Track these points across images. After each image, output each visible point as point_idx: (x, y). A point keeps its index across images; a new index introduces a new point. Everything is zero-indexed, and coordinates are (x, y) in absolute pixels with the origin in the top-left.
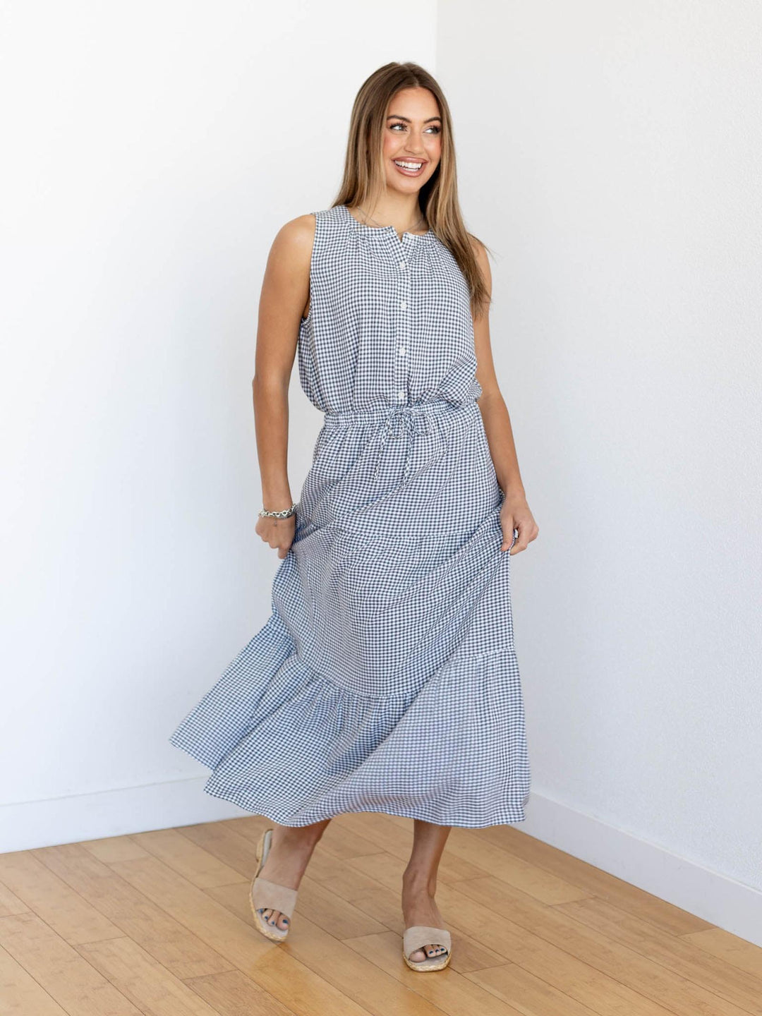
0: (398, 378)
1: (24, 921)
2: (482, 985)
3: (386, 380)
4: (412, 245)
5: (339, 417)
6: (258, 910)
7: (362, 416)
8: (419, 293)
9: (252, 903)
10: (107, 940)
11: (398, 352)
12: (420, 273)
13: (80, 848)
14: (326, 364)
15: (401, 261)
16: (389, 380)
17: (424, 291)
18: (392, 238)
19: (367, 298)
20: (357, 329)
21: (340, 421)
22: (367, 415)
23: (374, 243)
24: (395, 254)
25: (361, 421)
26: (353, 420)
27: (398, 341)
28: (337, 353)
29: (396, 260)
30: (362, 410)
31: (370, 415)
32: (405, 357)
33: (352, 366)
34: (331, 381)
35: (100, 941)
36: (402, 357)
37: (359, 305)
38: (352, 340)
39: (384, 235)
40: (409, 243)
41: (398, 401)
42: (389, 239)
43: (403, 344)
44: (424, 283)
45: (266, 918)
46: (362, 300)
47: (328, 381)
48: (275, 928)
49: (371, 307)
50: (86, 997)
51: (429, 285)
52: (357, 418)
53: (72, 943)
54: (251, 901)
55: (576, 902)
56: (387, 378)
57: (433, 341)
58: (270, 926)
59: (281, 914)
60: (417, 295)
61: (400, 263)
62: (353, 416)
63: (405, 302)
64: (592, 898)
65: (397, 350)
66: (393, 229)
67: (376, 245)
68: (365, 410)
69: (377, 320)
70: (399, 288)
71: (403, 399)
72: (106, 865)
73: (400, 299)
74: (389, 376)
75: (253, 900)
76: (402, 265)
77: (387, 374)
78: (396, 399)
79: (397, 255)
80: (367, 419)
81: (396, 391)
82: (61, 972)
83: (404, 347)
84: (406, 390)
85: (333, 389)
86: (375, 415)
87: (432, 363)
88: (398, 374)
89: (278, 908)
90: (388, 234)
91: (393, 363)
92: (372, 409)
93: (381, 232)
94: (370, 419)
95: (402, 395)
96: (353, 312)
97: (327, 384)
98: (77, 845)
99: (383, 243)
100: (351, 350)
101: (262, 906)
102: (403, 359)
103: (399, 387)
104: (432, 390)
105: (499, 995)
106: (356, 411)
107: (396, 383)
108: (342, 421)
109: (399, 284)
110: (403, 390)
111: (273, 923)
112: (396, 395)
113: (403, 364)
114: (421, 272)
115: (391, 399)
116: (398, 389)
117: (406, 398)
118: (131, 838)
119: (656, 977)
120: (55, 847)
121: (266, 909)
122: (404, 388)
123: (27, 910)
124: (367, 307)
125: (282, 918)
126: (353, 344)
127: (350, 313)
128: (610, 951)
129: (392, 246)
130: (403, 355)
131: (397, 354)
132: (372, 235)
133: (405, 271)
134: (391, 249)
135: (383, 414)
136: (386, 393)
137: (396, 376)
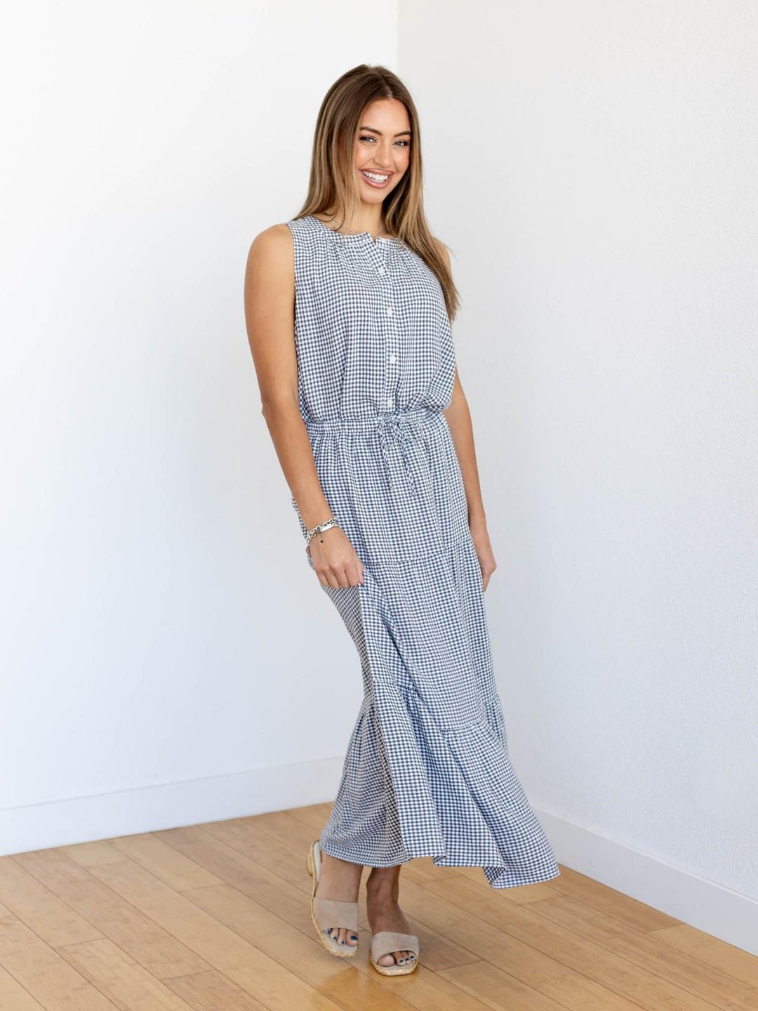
0: (388, 386)
1: (5, 925)
2: (454, 982)
3: (376, 388)
4: (386, 249)
5: (324, 425)
6: (324, 931)
7: (349, 424)
8: (401, 298)
9: (315, 923)
10: (87, 942)
11: (389, 360)
12: (399, 278)
13: (59, 854)
14: (311, 372)
15: (380, 266)
16: (380, 388)
17: (406, 295)
18: (369, 244)
19: (355, 305)
20: (344, 336)
21: (325, 429)
22: (355, 424)
23: (351, 250)
24: (373, 260)
25: (349, 429)
26: (340, 428)
27: (387, 349)
28: (323, 361)
29: (374, 266)
30: (350, 418)
31: (358, 423)
32: (396, 365)
33: (340, 373)
34: (317, 389)
35: (80, 944)
36: (392, 365)
37: (347, 313)
38: (340, 348)
39: (360, 242)
40: (383, 248)
41: (387, 409)
42: (365, 245)
43: (392, 352)
44: (405, 287)
45: (335, 938)
46: (350, 308)
47: (314, 390)
48: (345, 947)
49: (359, 314)
50: (67, 998)
51: (410, 289)
52: (344, 425)
53: (53, 945)
54: (314, 921)
55: (544, 900)
56: (378, 386)
57: (418, 346)
58: (339, 945)
59: (347, 930)
60: (399, 300)
61: (379, 269)
62: (340, 424)
63: (391, 308)
64: (561, 897)
65: (387, 358)
66: (369, 235)
67: (353, 252)
68: (353, 418)
69: (366, 328)
70: (383, 295)
71: (391, 407)
72: (86, 869)
73: (386, 305)
74: (380, 384)
75: (316, 921)
76: (381, 271)
77: (378, 382)
78: (385, 407)
79: (375, 261)
80: (355, 427)
81: (385, 399)
82: (43, 974)
83: (394, 354)
84: (394, 398)
85: (318, 397)
86: (364, 423)
87: (418, 368)
88: (388, 382)
89: (343, 925)
90: (364, 241)
91: (383, 371)
92: (360, 418)
93: (356, 239)
94: (358, 427)
95: (390, 403)
96: (341, 319)
97: (312, 392)
98: (56, 850)
99: (360, 250)
100: (338, 358)
101: (326, 927)
102: (394, 367)
103: (388, 395)
104: (420, 396)
105: (471, 991)
106: (343, 419)
107: (386, 391)
108: (328, 429)
109: (383, 290)
110: (391, 398)
111: (343, 943)
112: (385, 403)
113: (394, 371)
114: (400, 275)
115: (381, 407)
116: (387, 397)
117: (394, 406)
118: (109, 842)
119: (625, 973)
120: (36, 852)
121: (332, 929)
122: (393, 396)
123: (9, 914)
124: (356, 314)
125: (349, 935)
126: (340, 352)
127: (338, 321)
128: (579, 948)
129: (369, 253)
130: (394, 363)
131: (387, 362)
132: (348, 242)
133: (386, 277)
134: (368, 255)
135: (372, 423)
136: (377, 401)
137: (387, 384)
